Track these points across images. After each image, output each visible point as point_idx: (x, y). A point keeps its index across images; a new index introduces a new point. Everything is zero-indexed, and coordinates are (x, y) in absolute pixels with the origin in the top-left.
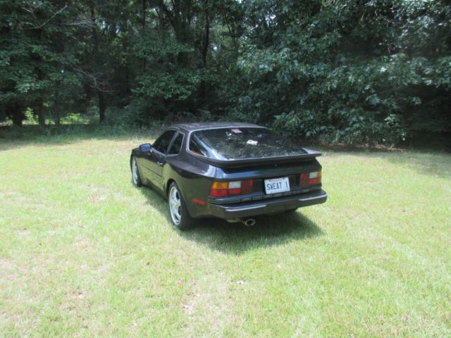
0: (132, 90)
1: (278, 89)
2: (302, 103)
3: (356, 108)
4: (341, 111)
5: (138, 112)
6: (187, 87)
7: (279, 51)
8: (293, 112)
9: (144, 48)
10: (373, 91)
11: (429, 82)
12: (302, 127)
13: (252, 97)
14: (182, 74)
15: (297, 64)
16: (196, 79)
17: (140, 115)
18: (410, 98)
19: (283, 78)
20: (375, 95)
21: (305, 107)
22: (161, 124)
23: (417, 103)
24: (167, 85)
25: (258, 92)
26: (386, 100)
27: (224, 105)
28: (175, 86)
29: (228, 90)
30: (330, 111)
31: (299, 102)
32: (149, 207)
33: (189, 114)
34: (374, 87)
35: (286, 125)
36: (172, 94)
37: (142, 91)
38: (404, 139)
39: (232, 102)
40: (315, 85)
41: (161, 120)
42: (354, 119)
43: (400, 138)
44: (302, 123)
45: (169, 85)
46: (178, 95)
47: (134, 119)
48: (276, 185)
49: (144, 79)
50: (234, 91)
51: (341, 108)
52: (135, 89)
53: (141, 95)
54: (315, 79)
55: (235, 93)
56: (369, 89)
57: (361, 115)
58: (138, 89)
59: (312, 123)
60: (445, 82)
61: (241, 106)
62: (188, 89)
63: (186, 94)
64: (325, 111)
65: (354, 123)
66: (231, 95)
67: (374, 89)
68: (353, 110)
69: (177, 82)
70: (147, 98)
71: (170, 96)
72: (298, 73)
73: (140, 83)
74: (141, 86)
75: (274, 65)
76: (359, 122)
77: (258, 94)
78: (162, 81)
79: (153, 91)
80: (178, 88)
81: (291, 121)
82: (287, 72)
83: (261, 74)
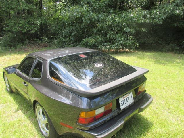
0: (3, 28)
1: (83, 26)
2: (95, 32)
3: (119, 34)
4: (113, 36)
5: (9, 40)
6: (34, 26)
7: (82, 7)
8: (91, 37)
9: (8, 6)
10: (127, 26)
11: (147, 21)
12: (96, 44)
13: (69, 30)
14: (31, 20)
15: (92, 13)
16: (38, 22)
17: (10, 41)
18: (141, 28)
19: (86, 20)
20: (127, 28)
21: (96, 34)
22: (22, 45)
23: (144, 31)
24: (23, 25)
25: (71, 28)
26: (132, 30)
27: (55, 35)
28: (28, 26)
29: (56, 27)
30: (108, 36)
31: (94, 32)
32: (20, 112)
33: (36, 39)
34: (126, 24)
35: (89, 44)
36: (27, 30)
37: (9, 29)
38: (138, 47)
39: (59, 33)
40: (101, 24)
41: (22, 44)
42: (119, 39)
43: (137, 46)
44: (96, 42)
45: (25, 25)
46: (30, 31)
47: (7, 44)
48: (126, 100)
49: (10, 22)
50: (59, 28)
51: (113, 34)
52: (5, 27)
53: (9, 31)
54: (100, 21)
55: (59, 29)
56: (125, 25)
57: (122, 37)
58: (7, 28)
59: (100, 42)
60: (156, 21)
61: (63, 35)
62: (35, 27)
63: (34, 30)
64: (106, 36)
65: (119, 41)
66: (58, 30)
67: (127, 25)
68: (118, 35)
69: (29, 24)
70: (13, 32)
71: (26, 31)
72: (92, 18)
73: (8, 24)
74: (8, 26)
75: (81, 13)
76: (122, 40)
77: (72, 29)
78: (20, 23)
79: (16, 29)
80: (30, 27)
81: (91, 42)
82: (87, 17)
83: (74, 18)
